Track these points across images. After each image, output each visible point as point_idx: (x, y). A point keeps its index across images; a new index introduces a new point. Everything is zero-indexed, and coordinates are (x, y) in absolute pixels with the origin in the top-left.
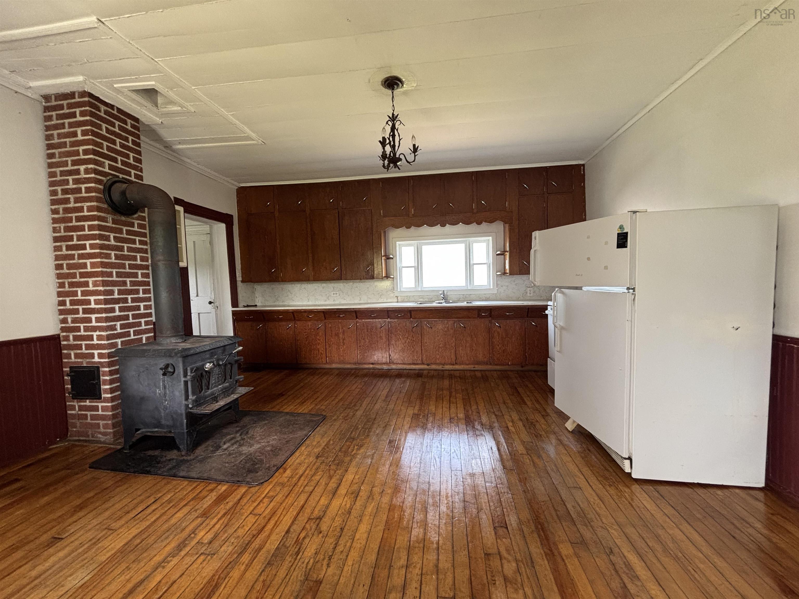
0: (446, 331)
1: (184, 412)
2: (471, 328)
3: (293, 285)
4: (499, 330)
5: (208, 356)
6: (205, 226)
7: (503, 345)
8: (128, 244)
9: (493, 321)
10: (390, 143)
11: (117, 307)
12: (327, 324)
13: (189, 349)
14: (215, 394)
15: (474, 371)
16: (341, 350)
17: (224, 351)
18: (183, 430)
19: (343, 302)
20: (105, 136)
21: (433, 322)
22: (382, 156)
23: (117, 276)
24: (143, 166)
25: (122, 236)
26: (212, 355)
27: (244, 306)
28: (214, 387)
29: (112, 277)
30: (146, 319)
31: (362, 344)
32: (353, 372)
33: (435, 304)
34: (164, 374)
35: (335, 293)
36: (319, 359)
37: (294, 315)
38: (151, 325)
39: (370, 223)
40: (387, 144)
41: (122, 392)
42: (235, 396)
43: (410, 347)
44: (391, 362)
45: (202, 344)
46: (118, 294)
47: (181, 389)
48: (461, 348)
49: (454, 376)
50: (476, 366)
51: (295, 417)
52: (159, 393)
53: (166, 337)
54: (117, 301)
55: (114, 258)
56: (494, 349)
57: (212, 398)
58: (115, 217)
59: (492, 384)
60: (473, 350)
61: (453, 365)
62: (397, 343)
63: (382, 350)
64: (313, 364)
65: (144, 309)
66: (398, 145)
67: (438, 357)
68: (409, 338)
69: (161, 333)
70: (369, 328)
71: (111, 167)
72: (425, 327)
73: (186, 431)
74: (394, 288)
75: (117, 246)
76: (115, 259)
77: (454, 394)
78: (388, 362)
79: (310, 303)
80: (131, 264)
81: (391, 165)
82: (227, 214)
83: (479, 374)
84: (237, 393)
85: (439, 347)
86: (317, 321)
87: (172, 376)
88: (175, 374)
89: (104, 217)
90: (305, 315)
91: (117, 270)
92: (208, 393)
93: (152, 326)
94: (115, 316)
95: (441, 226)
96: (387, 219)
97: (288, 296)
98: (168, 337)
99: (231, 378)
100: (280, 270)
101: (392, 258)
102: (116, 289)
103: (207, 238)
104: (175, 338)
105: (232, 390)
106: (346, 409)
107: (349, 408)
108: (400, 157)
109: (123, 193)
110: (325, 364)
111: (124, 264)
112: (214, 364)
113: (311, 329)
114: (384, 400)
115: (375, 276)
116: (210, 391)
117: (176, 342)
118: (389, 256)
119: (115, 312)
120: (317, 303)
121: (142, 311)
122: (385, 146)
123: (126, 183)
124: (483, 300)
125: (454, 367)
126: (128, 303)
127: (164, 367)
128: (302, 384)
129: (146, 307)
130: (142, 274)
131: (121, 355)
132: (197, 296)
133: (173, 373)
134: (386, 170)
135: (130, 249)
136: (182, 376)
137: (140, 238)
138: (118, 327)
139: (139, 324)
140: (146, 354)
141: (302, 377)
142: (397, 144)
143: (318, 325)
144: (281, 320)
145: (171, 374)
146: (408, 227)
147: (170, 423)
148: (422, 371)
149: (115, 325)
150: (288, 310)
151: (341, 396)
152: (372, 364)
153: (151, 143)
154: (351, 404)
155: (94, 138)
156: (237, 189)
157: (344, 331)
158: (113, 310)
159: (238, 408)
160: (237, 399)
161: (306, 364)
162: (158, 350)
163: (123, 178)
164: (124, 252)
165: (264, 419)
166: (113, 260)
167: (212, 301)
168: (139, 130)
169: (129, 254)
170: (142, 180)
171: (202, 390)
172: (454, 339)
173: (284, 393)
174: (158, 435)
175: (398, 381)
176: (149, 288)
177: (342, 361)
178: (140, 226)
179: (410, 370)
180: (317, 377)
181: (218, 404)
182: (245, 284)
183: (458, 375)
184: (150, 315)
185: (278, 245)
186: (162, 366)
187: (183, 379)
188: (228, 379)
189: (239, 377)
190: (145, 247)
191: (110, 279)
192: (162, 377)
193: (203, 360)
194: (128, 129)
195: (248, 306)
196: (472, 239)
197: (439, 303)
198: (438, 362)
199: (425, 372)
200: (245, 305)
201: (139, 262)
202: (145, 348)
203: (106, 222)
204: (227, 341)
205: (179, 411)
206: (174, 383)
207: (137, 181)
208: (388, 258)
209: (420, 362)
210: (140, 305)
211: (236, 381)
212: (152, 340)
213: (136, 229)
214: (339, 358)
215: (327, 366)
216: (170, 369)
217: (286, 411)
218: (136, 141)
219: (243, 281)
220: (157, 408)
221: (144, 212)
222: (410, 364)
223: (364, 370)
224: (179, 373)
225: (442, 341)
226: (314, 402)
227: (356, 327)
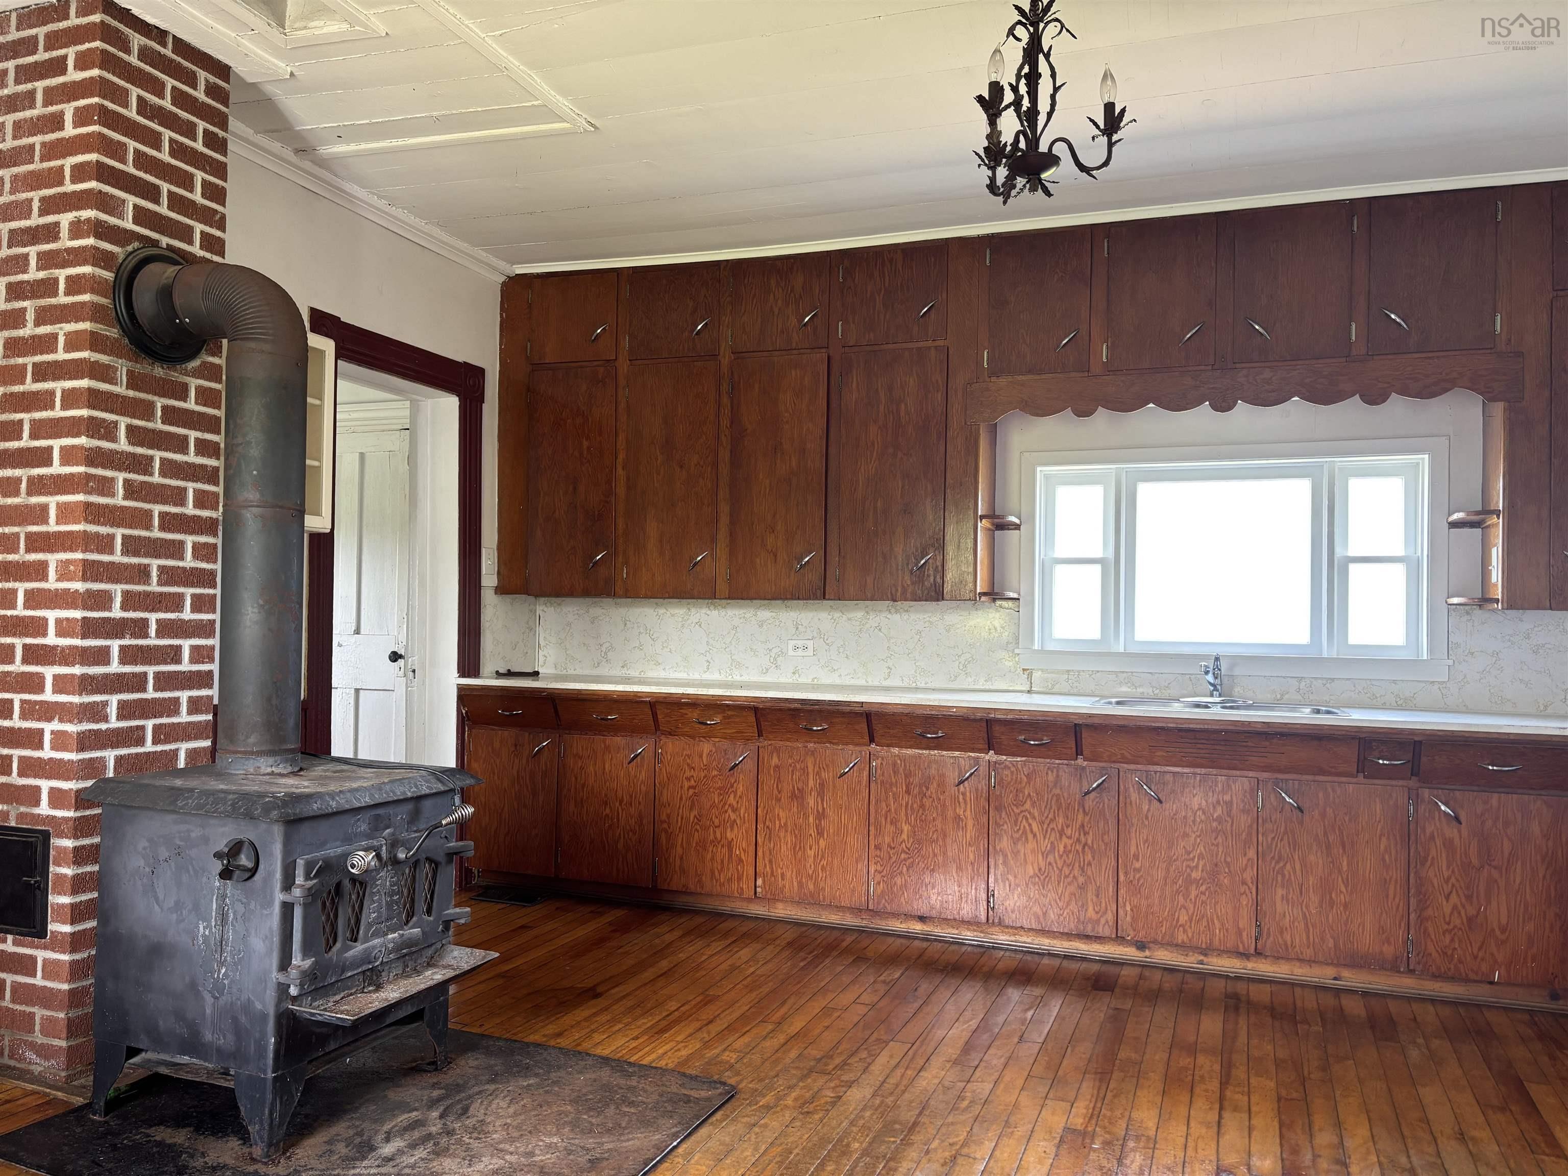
0: (1219, 820)
1: (271, 1012)
2: (1329, 811)
3: (662, 611)
4: (1451, 832)
5: (363, 827)
6: (399, 404)
7: (1469, 898)
8: (166, 450)
9: (1426, 793)
10: (1017, 103)
11: (115, 645)
12: (764, 754)
13: (309, 797)
14: (376, 959)
15: (1338, 992)
16: (811, 853)
17: (415, 816)
18: (265, 1073)
19: (826, 680)
20: (135, 122)
21: (1169, 777)
22: (986, 149)
23: (126, 552)
24: (229, 210)
25: (150, 425)
26: (377, 825)
27: (499, 675)
28: (376, 935)
29: (111, 552)
30: (195, 693)
31: (887, 840)
32: (849, 939)
33: (1178, 710)
34: (226, 874)
35: (800, 643)
36: (730, 880)
37: (655, 715)
38: (207, 712)
39: (940, 396)
40: (1007, 107)
41: (104, 921)
42: (433, 976)
43: (1071, 866)
44: (993, 921)
45: (348, 785)
46: (124, 608)
47: (270, 928)
48: (1280, 892)
49: (1249, 1002)
50: (1346, 973)
51: (630, 1076)
52: (204, 935)
53: (245, 753)
54: (116, 629)
55: (121, 492)
56: (1429, 912)
57: (364, 972)
58: (138, 368)
59: (1414, 1054)
60: (1332, 903)
61: (1245, 956)
62: (1020, 846)
63: (959, 868)
64: (710, 895)
65: (193, 661)
66: (1048, 109)
67: (1184, 918)
68: (1069, 832)
69: (232, 739)
70: (916, 780)
71: (141, 216)
72: (1134, 796)
73: (270, 1075)
74: (1017, 639)
75: (134, 455)
76: (125, 498)
77: (1240, 1072)
78: (983, 918)
79: (715, 676)
80: (167, 514)
81: (1020, 181)
82: (466, 365)
83: (1354, 1007)
84: (445, 967)
85: (1189, 881)
86: (731, 738)
87: (249, 883)
88: (257, 877)
89: (108, 367)
90: (694, 715)
91: (128, 532)
92: (351, 953)
93: (210, 717)
94: (106, 676)
95: (1216, 407)
96: (1003, 381)
97: (640, 647)
98: (252, 753)
99: (429, 912)
100: (620, 559)
101: (1017, 527)
102: (117, 590)
103: (398, 443)
104: (271, 760)
105: (430, 952)
106: (811, 1071)
107: (823, 1073)
108: (1055, 151)
109: (166, 293)
110: (749, 900)
111: (149, 514)
112: (378, 856)
113: (707, 768)
114: (956, 1062)
115: (947, 588)
116: (359, 948)
117: (272, 773)
118: (1003, 517)
119: (107, 663)
120: (737, 678)
121: (186, 666)
122: (998, 114)
123: (175, 263)
124: (1384, 707)
125: (1250, 965)
126: (146, 636)
127: (226, 850)
128: (664, 964)
129: (199, 655)
130: (195, 546)
131: (109, 800)
132: (357, 631)
133: (254, 871)
134: (1001, 199)
135: (169, 469)
136: (278, 886)
137: (199, 434)
138: (113, 711)
139: (172, 707)
140: (179, 803)
141: (668, 938)
142: (1043, 105)
143: (736, 756)
144: (615, 729)
145: (247, 875)
146: (1084, 412)
147: (226, 1041)
148: (1112, 969)
149: (105, 704)
150: (636, 694)
151: (798, 1024)
152: (922, 919)
153: (261, 139)
154: (831, 1057)
155: (105, 131)
156: (504, 284)
157: (822, 785)
158: (102, 656)
159: (446, 1020)
160: (443, 985)
161: (685, 893)
162: (214, 793)
163: (170, 248)
164: (151, 474)
165: (526, 1071)
166: (119, 500)
167: (401, 652)
168: (225, 101)
169: (168, 481)
170: (222, 254)
171: (335, 941)
172: (1252, 853)
173: (600, 989)
174: (189, 1077)
175: (1014, 994)
176: (211, 591)
177: (812, 895)
178: (205, 396)
179: (1066, 957)
180: (717, 946)
181: (382, 995)
182: (508, 598)
183: (1266, 999)
184: (204, 679)
185: (620, 471)
186: (222, 845)
187: (279, 897)
188: (420, 916)
189: (458, 910)
190: (212, 462)
191: (105, 558)
192: (217, 884)
193: (348, 839)
194: (196, 99)
195: (510, 674)
196: (1340, 461)
197: (1198, 706)
198: (1181, 937)
199: (1125, 971)
200: (502, 671)
201: (190, 510)
202: (178, 783)
203: (111, 383)
204: (427, 782)
205: (259, 1006)
206: (252, 906)
207: (208, 255)
208: (1000, 525)
209: (1107, 932)
210: (180, 646)
211: (447, 924)
212: (204, 761)
213: (191, 404)
214: (800, 884)
215: (758, 909)
216: (244, 860)
217: (599, 1051)
218: (216, 135)
219: (501, 590)
220: (193, 986)
221: (217, 352)
222: (1068, 936)
223: (890, 940)
224: (270, 875)
225: (1201, 856)
226: (700, 1035)
227: (866, 773)
